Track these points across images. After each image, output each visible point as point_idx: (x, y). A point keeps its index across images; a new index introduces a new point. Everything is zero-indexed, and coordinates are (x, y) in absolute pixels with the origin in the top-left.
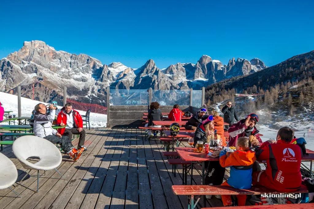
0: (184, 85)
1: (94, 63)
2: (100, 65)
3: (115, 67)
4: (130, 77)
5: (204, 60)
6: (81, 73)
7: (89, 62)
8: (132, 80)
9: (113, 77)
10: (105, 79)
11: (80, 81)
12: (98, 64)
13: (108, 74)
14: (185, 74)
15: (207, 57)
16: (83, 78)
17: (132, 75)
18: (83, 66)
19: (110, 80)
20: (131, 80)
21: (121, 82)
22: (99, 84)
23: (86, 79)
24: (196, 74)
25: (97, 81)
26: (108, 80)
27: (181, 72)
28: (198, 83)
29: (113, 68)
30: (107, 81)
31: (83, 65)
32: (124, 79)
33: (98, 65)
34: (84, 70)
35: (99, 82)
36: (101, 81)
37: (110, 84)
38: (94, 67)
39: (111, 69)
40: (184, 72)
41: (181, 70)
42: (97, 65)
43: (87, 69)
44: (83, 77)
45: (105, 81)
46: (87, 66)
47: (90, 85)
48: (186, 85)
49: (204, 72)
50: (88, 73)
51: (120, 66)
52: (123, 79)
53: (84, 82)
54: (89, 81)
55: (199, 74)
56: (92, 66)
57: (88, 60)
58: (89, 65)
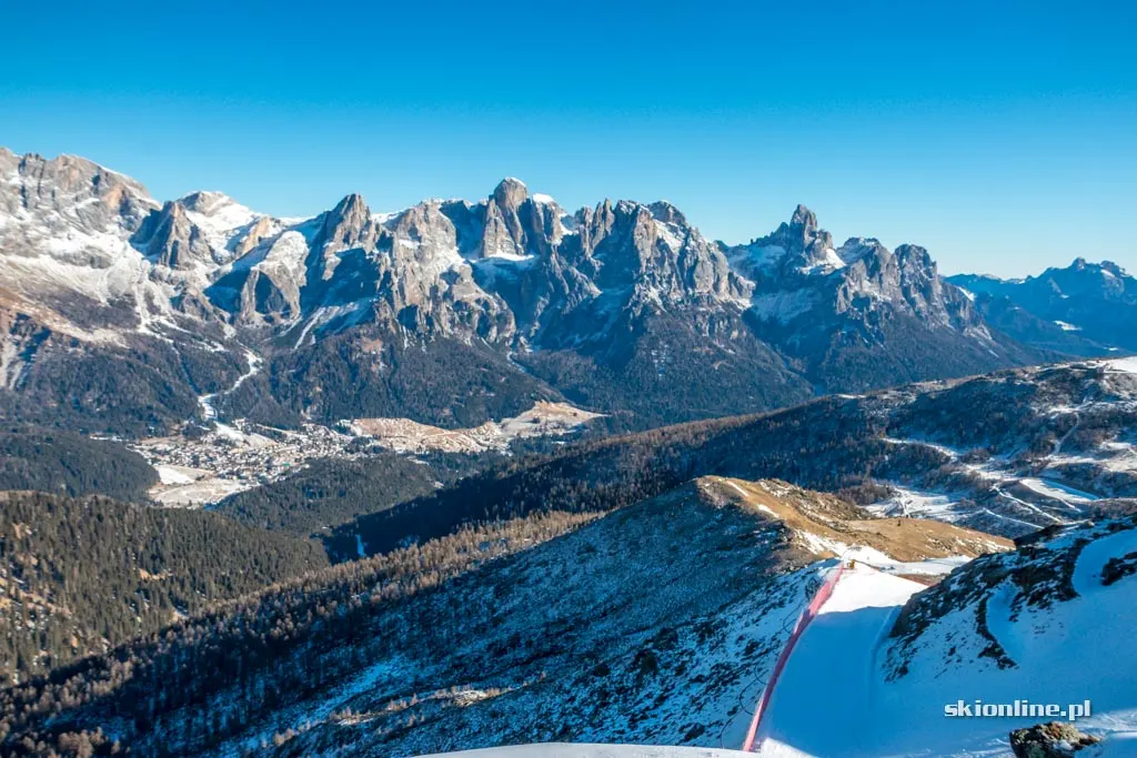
0: (462, 279)
1: (123, 192)
2: (149, 200)
3: (210, 209)
4: (287, 255)
5: (510, 194)
6: (73, 230)
7: (100, 188)
8: (295, 266)
9: (212, 251)
10: (184, 258)
11: (81, 265)
12: (139, 197)
13: (191, 239)
14: (452, 238)
15: (516, 183)
16: (88, 251)
17: (289, 244)
18: (80, 206)
19: (205, 262)
20: (291, 265)
21: (261, 273)
22: (165, 278)
23: (103, 256)
24: (489, 241)
25: (154, 262)
26: (196, 262)
27: (441, 231)
28: (500, 270)
29: (204, 213)
30: (194, 266)
31: (77, 199)
32: (270, 260)
33: (140, 201)
34: (87, 222)
35: (165, 270)
36: (172, 267)
37: (208, 276)
38: (125, 207)
39: (196, 218)
40: (447, 231)
41: (437, 226)
42: (137, 202)
43: (98, 217)
44: (89, 247)
45: (187, 265)
46: (94, 204)
47: (131, 283)
48: (468, 279)
49: (512, 234)
50: (103, 230)
51: (224, 205)
52: (265, 263)
53: (100, 267)
54: (117, 264)
55: (498, 240)
56: (114, 203)
57: (96, 180)
58: (105, 199)
